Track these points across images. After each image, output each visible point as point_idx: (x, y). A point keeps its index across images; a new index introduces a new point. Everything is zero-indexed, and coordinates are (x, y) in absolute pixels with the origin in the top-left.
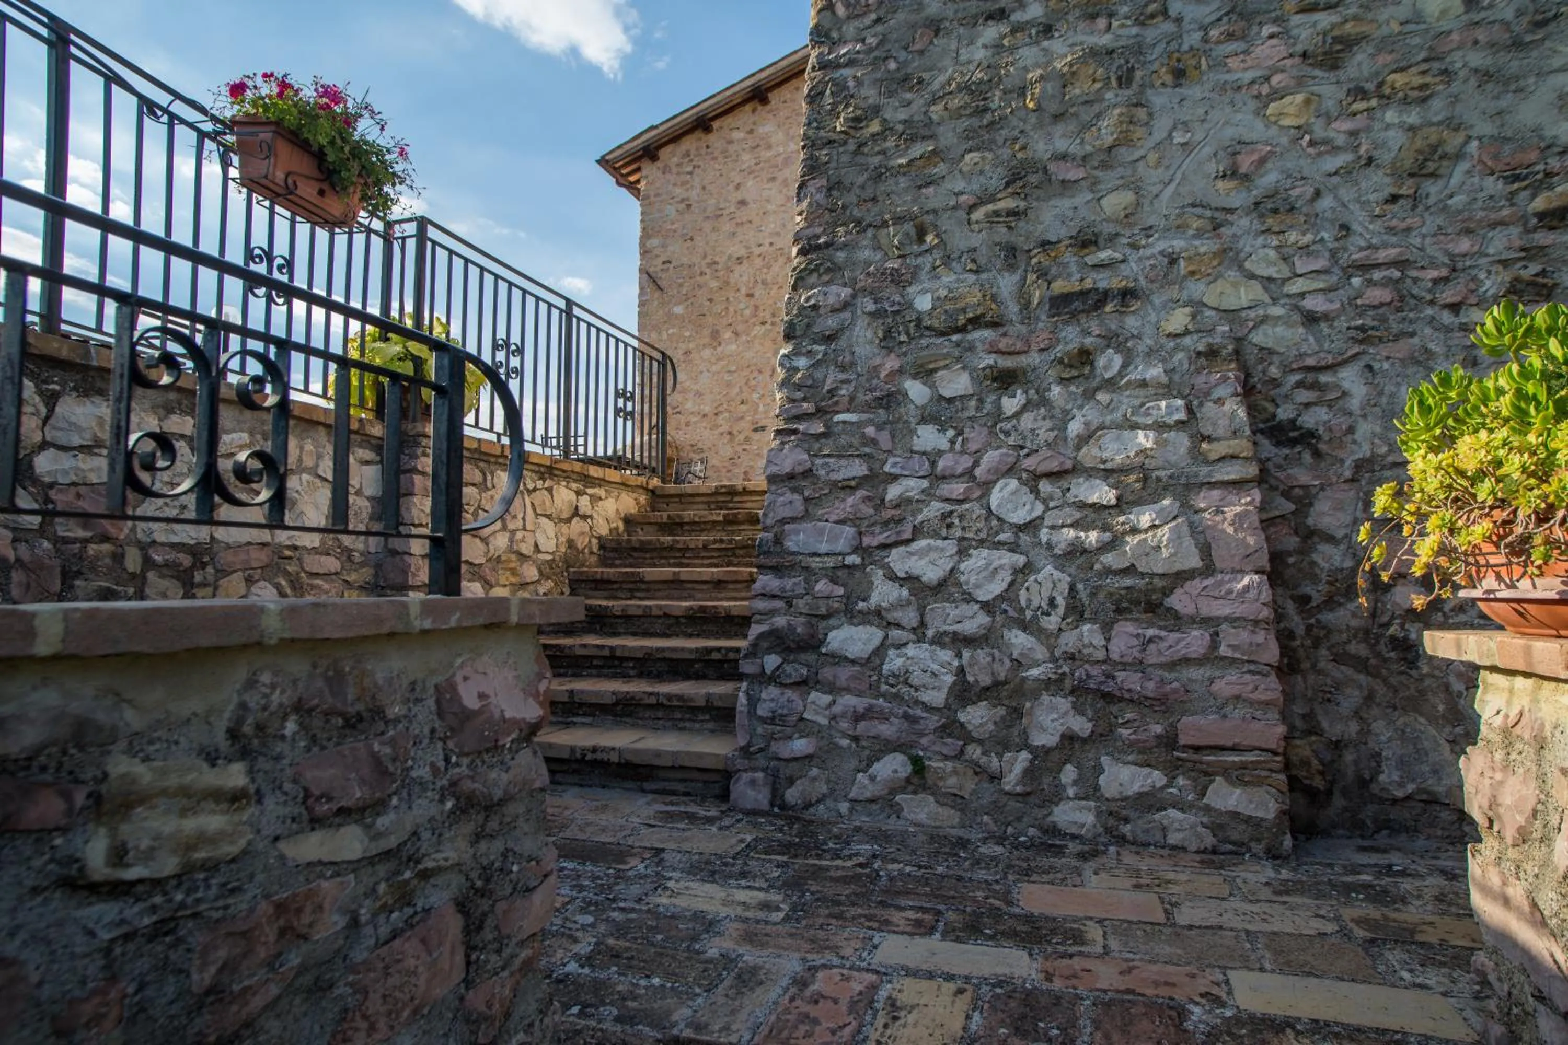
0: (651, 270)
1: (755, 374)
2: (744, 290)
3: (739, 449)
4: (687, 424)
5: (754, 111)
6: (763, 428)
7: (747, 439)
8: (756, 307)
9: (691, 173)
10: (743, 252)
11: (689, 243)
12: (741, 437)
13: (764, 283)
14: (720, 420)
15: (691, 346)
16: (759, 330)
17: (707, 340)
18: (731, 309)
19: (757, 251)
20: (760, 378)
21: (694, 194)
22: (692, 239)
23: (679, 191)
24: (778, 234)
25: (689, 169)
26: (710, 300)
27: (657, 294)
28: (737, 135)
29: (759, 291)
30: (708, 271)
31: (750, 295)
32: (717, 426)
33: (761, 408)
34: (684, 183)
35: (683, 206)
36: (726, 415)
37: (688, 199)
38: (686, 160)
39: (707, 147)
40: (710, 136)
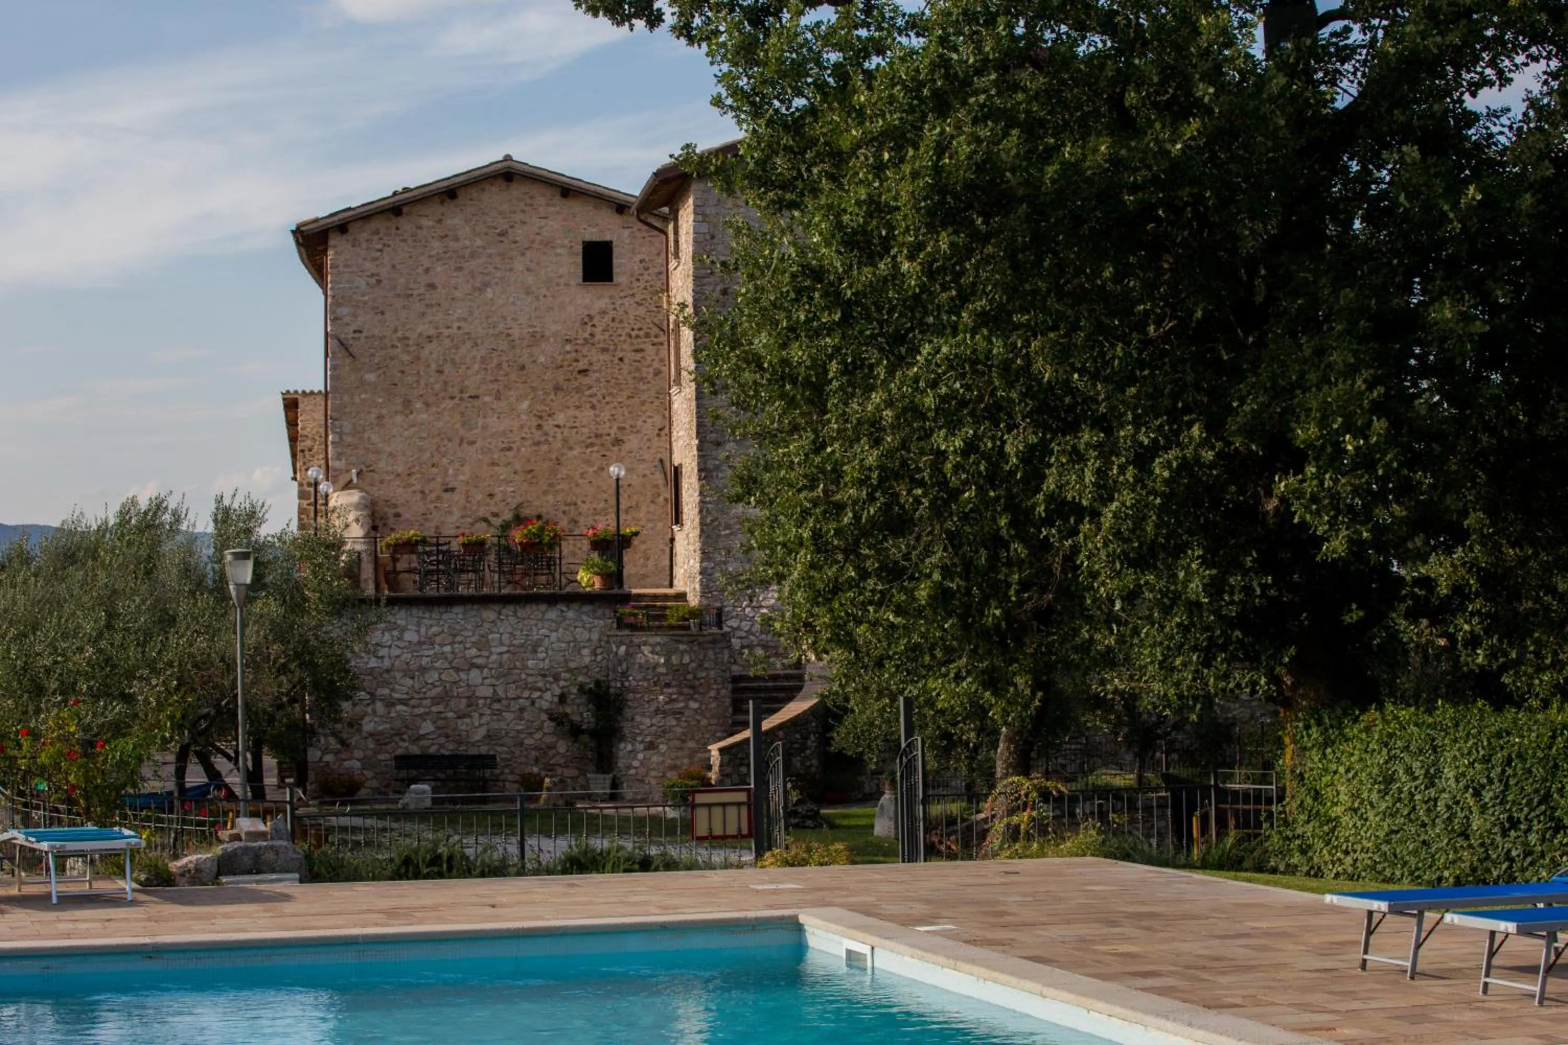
0: (342, 336)
1: (446, 442)
2: (433, 366)
3: (432, 506)
4: (382, 482)
5: (444, 205)
6: (453, 490)
7: (438, 498)
8: (446, 383)
9: (380, 250)
10: (432, 332)
11: (380, 317)
12: (433, 496)
14: (412, 480)
15: (384, 411)
16: (449, 404)
17: (399, 408)
18: (422, 382)
19: (447, 332)
20: (450, 445)
21: (384, 272)
22: (382, 313)
23: (368, 266)
24: (465, 319)
25: (379, 246)
26: (403, 372)
27: (348, 360)
28: (425, 222)
29: (448, 368)
30: (399, 344)
31: (440, 372)
32: (409, 485)
33: (451, 472)
34: (375, 259)
35: (373, 280)
36: (419, 476)
37: (378, 275)
38: (376, 238)
39: (397, 229)
40: (399, 218)
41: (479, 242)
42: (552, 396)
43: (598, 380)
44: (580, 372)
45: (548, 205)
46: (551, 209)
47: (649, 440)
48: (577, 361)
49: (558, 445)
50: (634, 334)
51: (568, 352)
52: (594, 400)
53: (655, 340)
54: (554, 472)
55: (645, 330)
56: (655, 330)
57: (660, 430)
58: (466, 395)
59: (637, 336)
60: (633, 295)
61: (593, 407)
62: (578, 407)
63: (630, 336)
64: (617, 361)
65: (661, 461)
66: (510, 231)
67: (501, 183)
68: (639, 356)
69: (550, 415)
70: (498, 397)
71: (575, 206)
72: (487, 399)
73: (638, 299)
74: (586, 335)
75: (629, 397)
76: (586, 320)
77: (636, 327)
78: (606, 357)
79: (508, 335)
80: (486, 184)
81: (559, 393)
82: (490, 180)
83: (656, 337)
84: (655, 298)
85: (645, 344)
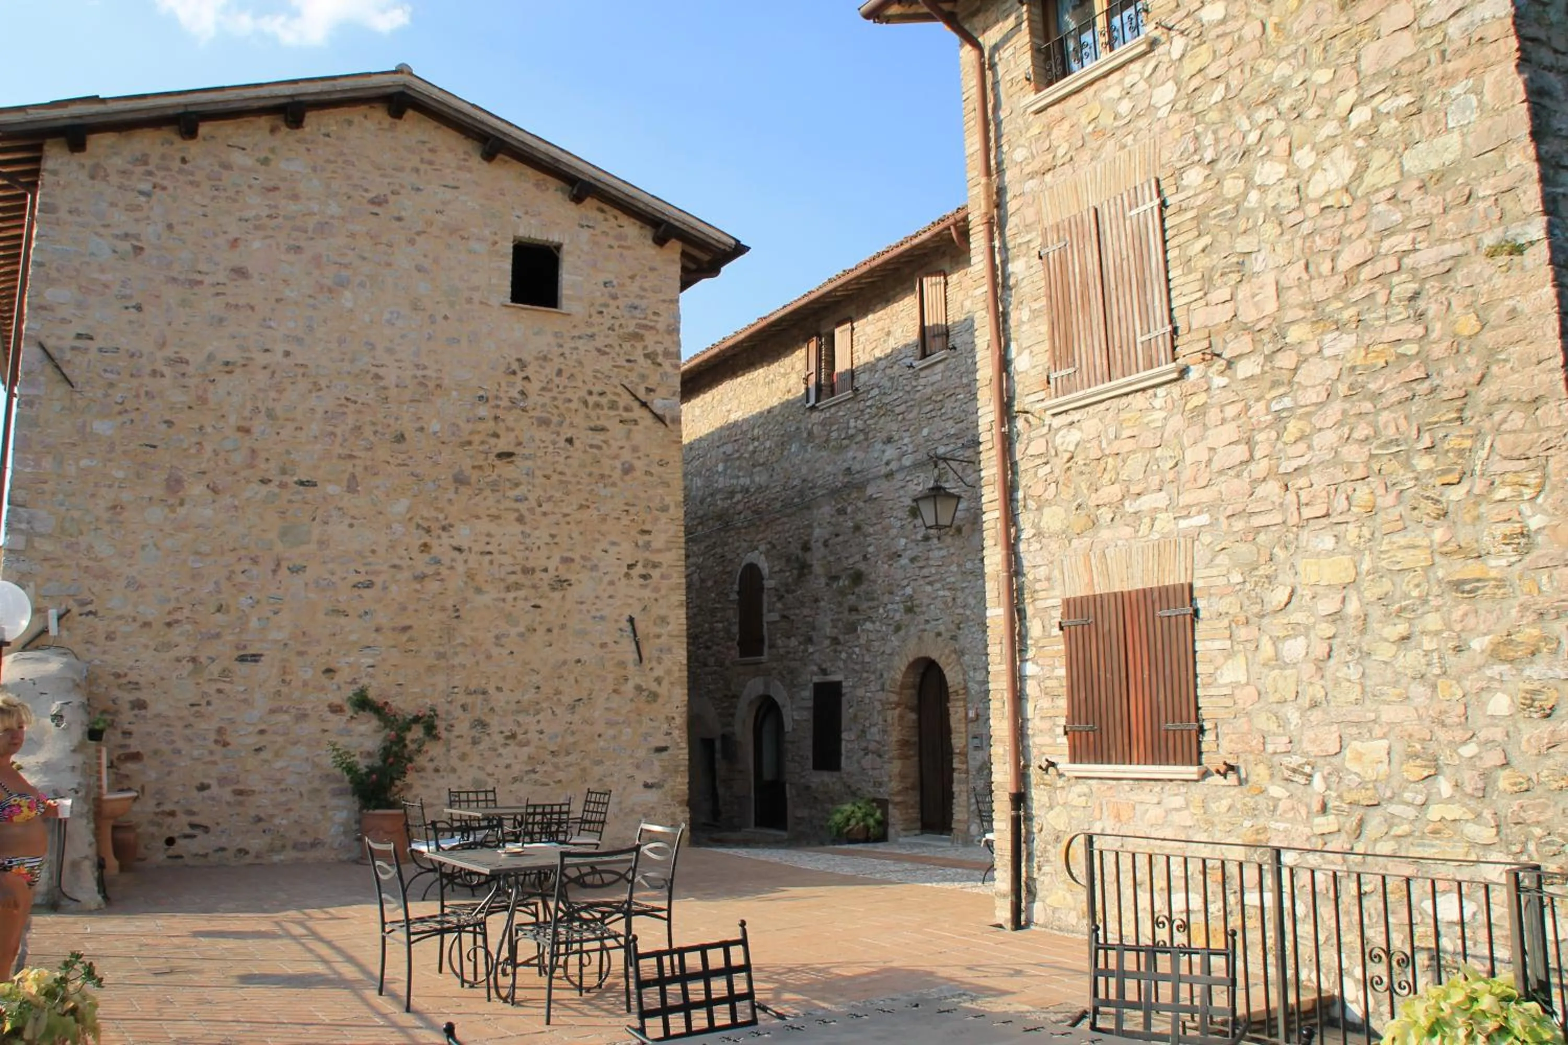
0: (50, 343)
1: (246, 564)
2: (233, 419)
3: (211, 689)
4: (110, 637)
5: (273, 130)
6: (255, 658)
7: (225, 673)
8: (254, 453)
9: (147, 194)
10: (233, 355)
11: (133, 314)
12: (215, 669)
13: (271, 414)
14: (175, 634)
15: (126, 496)
16: (256, 491)
17: (159, 492)
18: (208, 448)
19: (262, 359)
20: (255, 570)
21: (150, 233)
22: (139, 308)
23: (121, 220)
24: (299, 341)
25: (146, 186)
26: (169, 423)
27: (61, 389)
28: (237, 158)
29: (259, 425)
30: (167, 371)
31: (244, 430)
32: (168, 646)
33: (254, 623)
34: (132, 208)
35: (126, 246)
36: (188, 627)
37: (137, 237)
38: (141, 169)
39: (184, 161)
40: (190, 143)
41: (334, 209)
42: (451, 495)
43: (530, 474)
44: (500, 456)
45: (460, 168)
46: (463, 176)
47: (612, 583)
48: (496, 435)
49: (456, 582)
50: (591, 400)
51: (481, 419)
52: (522, 507)
53: (626, 415)
54: (449, 632)
55: (610, 397)
57: (630, 567)
58: (291, 480)
59: (597, 405)
60: (592, 336)
61: (520, 520)
62: (495, 518)
63: (586, 403)
64: (562, 443)
65: (631, 620)
66: (392, 198)
67: (380, 114)
68: (598, 438)
69: (444, 528)
70: (352, 486)
71: (505, 177)
72: (331, 489)
73: (600, 342)
74: (514, 393)
75: (581, 507)
76: (515, 366)
77: (597, 389)
78: (542, 434)
79: (377, 377)
80: (356, 114)
81: (462, 489)
82: (363, 109)
83: (627, 409)
84: (627, 346)
85: (608, 419)
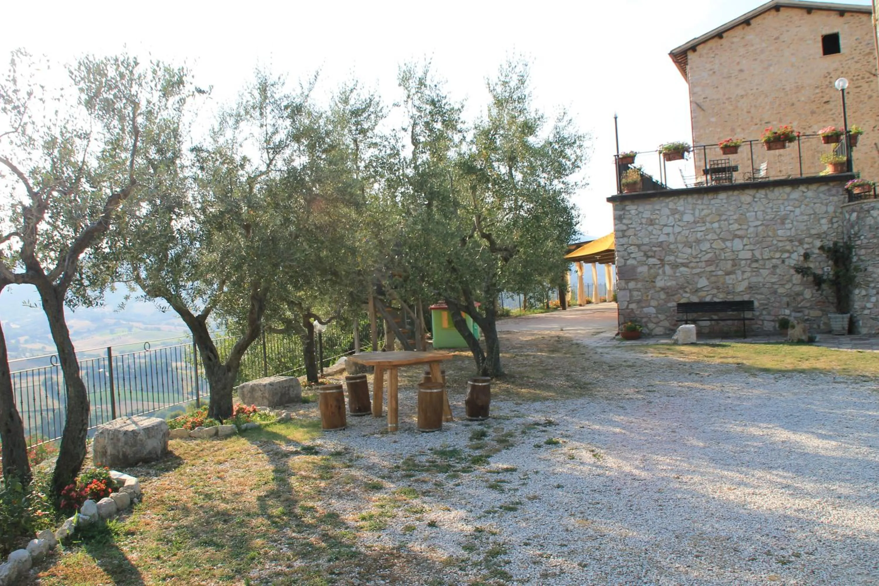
0: (698, 102)
2: (745, 110)
5: (743, 29)
8: (752, 118)
9: (714, 57)
10: (743, 93)
11: (716, 89)
13: (755, 106)
15: (721, 135)
16: (753, 128)
18: (740, 119)
19: (751, 92)
21: (716, 67)
22: (717, 87)
23: (708, 66)
24: (760, 85)
25: (713, 55)
26: (729, 115)
27: (702, 113)
28: (735, 40)
29: (753, 110)
30: (727, 102)
31: (749, 112)
34: (711, 62)
35: (711, 72)
37: (713, 69)
38: (711, 51)
39: (721, 45)
40: (722, 40)
41: (764, 45)
42: (810, 117)
43: (835, 106)
44: (825, 102)
45: (800, 20)
46: (802, 22)
47: (867, 134)
48: (823, 97)
50: (855, 78)
51: (817, 93)
52: (834, 116)
53: (868, 80)
55: (861, 76)
56: (868, 75)
57: (874, 127)
58: (763, 122)
59: (857, 79)
60: (853, 58)
61: (834, 120)
62: (825, 121)
63: (853, 80)
65: (875, 144)
66: (781, 36)
67: (773, 12)
68: (858, 90)
69: (810, 127)
71: (816, 17)
72: (775, 123)
73: (856, 59)
74: (827, 83)
75: (854, 112)
76: (827, 75)
77: (857, 74)
79: (784, 89)
80: (765, 15)
81: (814, 115)
82: (767, 13)
83: (868, 78)
84: (866, 57)
85: (861, 83)
